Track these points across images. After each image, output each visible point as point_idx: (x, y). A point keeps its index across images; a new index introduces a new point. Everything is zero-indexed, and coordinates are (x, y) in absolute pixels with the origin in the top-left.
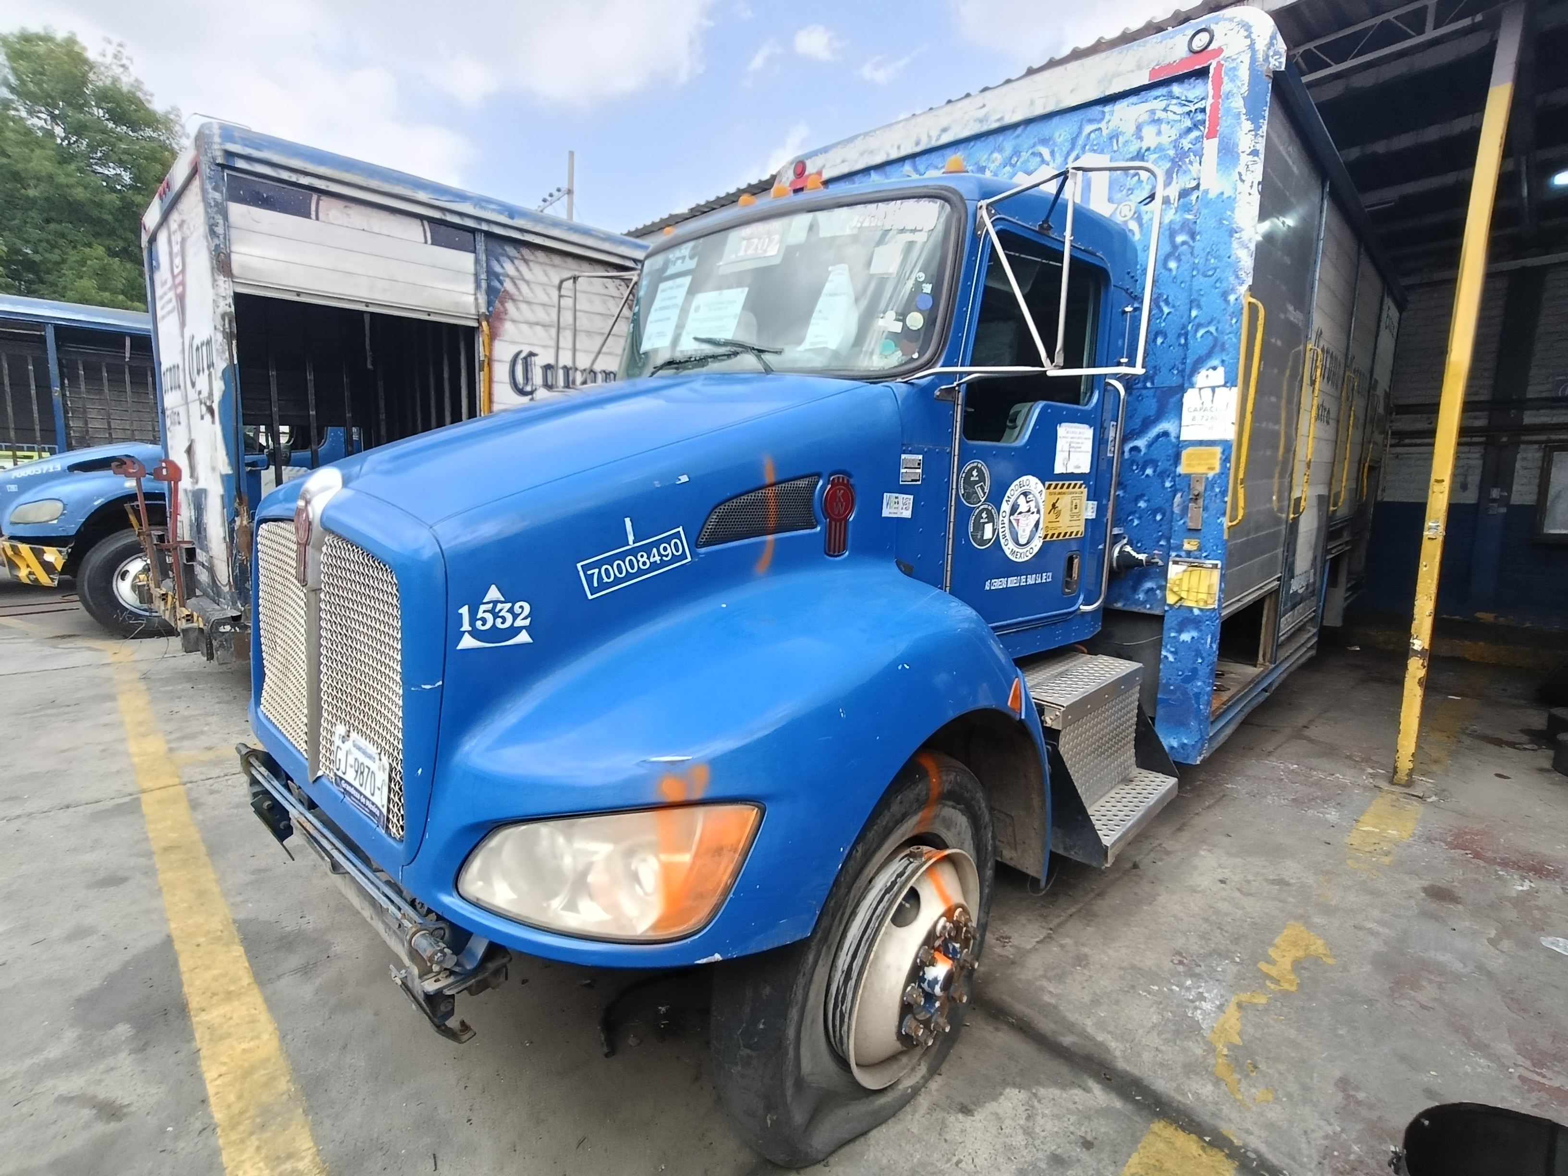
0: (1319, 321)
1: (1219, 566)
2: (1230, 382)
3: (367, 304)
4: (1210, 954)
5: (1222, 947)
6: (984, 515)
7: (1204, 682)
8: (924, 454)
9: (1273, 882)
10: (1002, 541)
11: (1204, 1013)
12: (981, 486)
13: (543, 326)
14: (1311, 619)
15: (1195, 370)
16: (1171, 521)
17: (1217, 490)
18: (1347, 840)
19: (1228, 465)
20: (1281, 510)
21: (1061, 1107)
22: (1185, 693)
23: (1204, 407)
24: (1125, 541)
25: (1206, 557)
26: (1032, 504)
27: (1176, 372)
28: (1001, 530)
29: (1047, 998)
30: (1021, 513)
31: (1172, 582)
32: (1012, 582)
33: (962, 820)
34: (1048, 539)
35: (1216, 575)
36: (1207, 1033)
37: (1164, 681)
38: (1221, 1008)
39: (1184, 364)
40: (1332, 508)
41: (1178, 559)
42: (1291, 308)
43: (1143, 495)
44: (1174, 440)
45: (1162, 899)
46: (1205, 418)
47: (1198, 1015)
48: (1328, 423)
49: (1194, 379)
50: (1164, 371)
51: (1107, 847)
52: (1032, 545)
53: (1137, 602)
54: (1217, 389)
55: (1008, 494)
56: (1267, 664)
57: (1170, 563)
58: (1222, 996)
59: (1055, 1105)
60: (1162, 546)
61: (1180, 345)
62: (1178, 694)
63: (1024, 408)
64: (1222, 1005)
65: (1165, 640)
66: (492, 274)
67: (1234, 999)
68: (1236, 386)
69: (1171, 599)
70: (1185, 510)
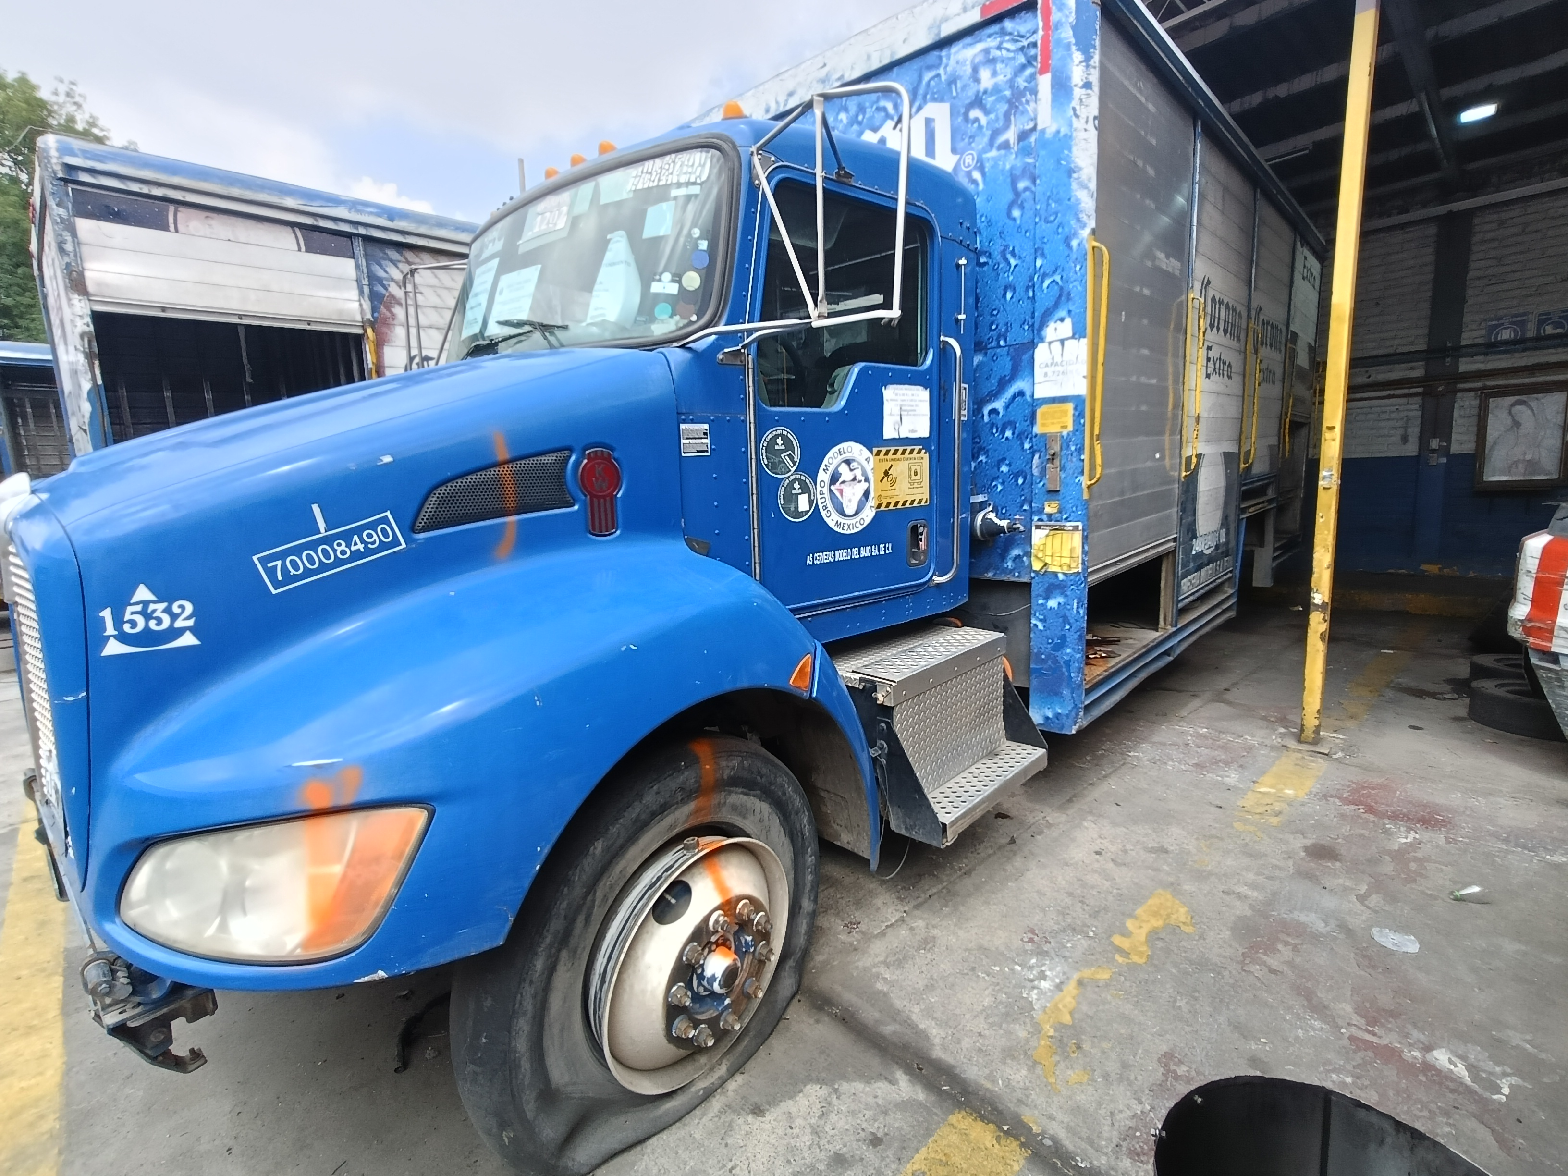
0: (1200, 268)
1: (1080, 528)
2: (1078, 333)
3: (240, 317)
4: (1064, 931)
5: (1079, 922)
6: (796, 486)
7: (1073, 649)
8: (711, 423)
9: (1152, 850)
10: (823, 513)
11: (1041, 992)
12: (789, 455)
13: (438, 328)
14: (1229, 578)
15: (1043, 324)
16: (1032, 484)
17: (1073, 448)
18: (1241, 803)
19: (1082, 421)
20: (1172, 468)
21: (860, 1102)
22: (1056, 661)
23: (1055, 360)
24: (991, 508)
25: (1066, 519)
26: (858, 474)
27: (1026, 327)
28: (820, 502)
29: (880, 986)
30: (843, 482)
31: (1036, 547)
32: (842, 555)
33: (763, 808)
34: (883, 508)
35: (1078, 537)
36: (1038, 1015)
37: (1035, 651)
38: (1059, 987)
39: (1033, 318)
40: (1242, 466)
41: (1040, 523)
42: (1161, 256)
43: (1005, 459)
44: (1029, 399)
45: (1029, 875)
46: (1056, 374)
47: (1034, 995)
48: (1229, 377)
49: (1043, 333)
50: (1016, 327)
51: (944, 825)
52: (863, 515)
53: (1006, 571)
54: (1066, 342)
55: (825, 462)
56: (1169, 627)
57: (1034, 528)
58: (1064, 973)
59: (854, 1101)
60: (1025, 510)
61: (1029, 298)
62: (1050, 663)
63: (841, 371)
64: (1062, 983)
65: (1034, 607)
66: (373, 279)
67: (1076, 976)
68: (1084, 337)
69: (1037, 566)
70: (1043, 471)
